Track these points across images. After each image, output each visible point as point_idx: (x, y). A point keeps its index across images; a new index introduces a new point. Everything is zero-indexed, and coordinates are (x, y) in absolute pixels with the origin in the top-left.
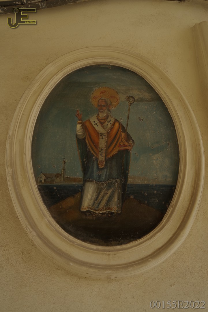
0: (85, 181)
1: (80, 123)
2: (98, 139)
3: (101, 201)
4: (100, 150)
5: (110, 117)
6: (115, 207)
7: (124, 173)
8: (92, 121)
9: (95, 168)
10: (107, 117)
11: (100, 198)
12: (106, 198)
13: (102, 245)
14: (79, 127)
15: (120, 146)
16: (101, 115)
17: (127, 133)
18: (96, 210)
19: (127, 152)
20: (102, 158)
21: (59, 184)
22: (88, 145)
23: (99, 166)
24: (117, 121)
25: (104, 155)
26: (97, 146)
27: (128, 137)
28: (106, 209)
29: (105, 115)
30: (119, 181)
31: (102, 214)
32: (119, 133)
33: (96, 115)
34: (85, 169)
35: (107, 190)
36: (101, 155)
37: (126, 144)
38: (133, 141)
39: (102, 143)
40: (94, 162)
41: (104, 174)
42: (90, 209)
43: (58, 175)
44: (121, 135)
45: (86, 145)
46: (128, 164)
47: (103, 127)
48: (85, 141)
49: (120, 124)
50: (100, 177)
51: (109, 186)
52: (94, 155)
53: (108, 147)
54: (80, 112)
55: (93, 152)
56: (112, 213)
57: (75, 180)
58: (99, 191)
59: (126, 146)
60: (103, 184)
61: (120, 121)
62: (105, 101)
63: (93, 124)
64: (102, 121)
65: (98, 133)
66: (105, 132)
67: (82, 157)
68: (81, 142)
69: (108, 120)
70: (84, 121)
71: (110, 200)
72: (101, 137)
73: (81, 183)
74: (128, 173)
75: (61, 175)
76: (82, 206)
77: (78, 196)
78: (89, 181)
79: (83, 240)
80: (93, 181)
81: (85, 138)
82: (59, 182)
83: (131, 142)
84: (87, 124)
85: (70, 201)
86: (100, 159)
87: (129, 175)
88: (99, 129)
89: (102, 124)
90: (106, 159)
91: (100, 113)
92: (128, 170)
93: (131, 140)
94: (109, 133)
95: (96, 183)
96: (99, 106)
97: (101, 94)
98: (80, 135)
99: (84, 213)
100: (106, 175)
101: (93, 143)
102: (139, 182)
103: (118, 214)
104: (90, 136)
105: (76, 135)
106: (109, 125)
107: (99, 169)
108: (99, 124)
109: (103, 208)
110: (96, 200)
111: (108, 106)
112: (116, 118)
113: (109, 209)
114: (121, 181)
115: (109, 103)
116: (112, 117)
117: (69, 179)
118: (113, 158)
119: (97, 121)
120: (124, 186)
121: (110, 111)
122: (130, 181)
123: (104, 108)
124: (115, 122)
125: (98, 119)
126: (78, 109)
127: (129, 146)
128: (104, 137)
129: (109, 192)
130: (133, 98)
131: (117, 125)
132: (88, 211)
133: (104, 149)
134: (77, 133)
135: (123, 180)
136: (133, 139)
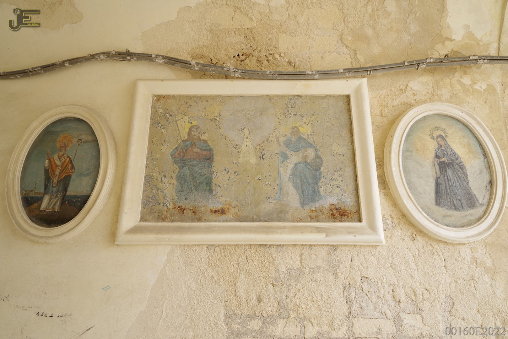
0: (45, 194)
1: (48, 159)
2: (56, 169)
3: (51, 204)
4: (56, 176)
5: (65, 154)
6: (57, 208)
7: (65, 190)
8: (55, 158)
9: (51, 186)
10: (64, 154)
11: (50, 203)
12: (53, 203)
13: (47, 227)
14: (47, 161)
15: (67, 173)
16: (61, 153)
17: (73, 164)
18: (47, 210)
19: (70, 176)
20: (55, 180)
21: (32, 196)
22: (50, 173)
23: (54, 185)
24: (69, 156)
25: (57, 178)
26: (54, 174)
27: (73, 167)
28: (52, 209)
29: (63, 153)
30: (62, 193)
31: (50, 212)
32: (68, 165)
33: (57, 154)
34: (46, 187)
35: (55, 199)
36: (56, 179)
37: (71, 171)
38: (75, 169)
39: (58, 172)
40: (51, 183)
41: (55, 190)
42: (45, 209)
43: (32, 191)
44: (69, 165)
45: (49, 173)
46: (69, 184)
47: (60, 161)
48: (49, 171)
49: (70, 159)
50: (52, 191)
51: (56, 197)
52: (52, 179)
53: (60, 174)
54: (49, 152)
55: (51, 177)
56: (55, 211)
57: (39, 193)
58: (50, 199)
59: (70, 172)
60: (53, 196)
61: (70, 157)
62: (65, 144)
63: (55, 159)
64: (60, 157)
65: (57, 165)
66: (61, 164)
67: (45, 180)
68: (46, 171)
69: (64, 157)
70: (50, 158)
71: (55, 204)
72: (57, 168)
73: (43, 195)
74: (67, 189)
75: (33, 191)
76: (41, 208)
77: (40, 202)
78: (46, 194)
79: (39, 225)
80: (48, 194)
81: (49, 169)
82: (32, 195)
83: (73, 170)
84: (52, 160)
85: (36, 205)
86: (54, 181)
87: (68, 190)
88: (58, 163)
89: (60, 159)
90: (57, 181)
91: (60, 152)
92: (68, 187)
93: (74, 169)
94: (62, 165)
95: (50, 195)
96: (60, 147)
97: (63, 139)
98: (47, 167)
99: (41, 211)
100: (56, 190)
101: (53, 172)
102: (72, 194)
103: (58, 212)
104: (52, 167)
105: (45, 167)
106: (64, 160)
107: (53, 187)
108: (58, 159)
109: (51, 209)
110: (48, 204)
111: (65, 147)
112: (68, 155)
113: (54, 209)
114: (63, 193)
115: (66, 145)
116: (66, 154)
117: (37, 193)
118: (61, 180)
119: (57, 157)
120: (64, 196)
121: (66, 150)
122: (68, 193)
123: (63, 148)
124: (67, 158)
125: (58, 156)
126: (48, 150)
127: (72, 172)
128: (59, 168)
129: (56, 199)
130: (81, 140)
131: (68, 159)
132: (43, 210)
133: (58, 175)
134: (45, 165)
135: (64, 193)
136: (75, 168)
